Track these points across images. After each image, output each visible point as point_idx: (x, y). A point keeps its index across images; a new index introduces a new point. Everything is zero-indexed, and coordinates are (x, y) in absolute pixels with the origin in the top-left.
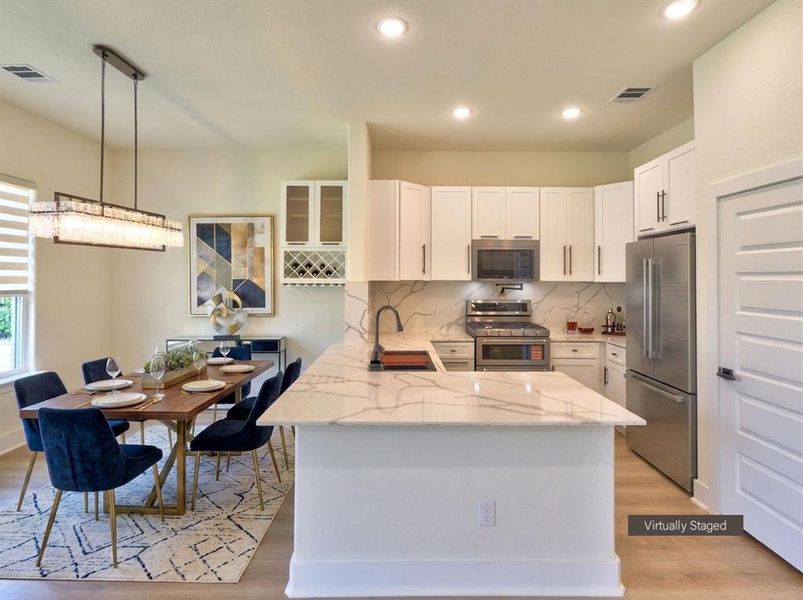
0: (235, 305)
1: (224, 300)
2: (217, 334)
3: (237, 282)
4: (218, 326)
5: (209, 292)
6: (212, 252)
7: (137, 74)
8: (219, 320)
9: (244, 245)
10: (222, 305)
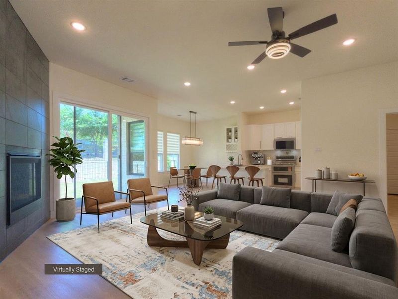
7: (195, 113)
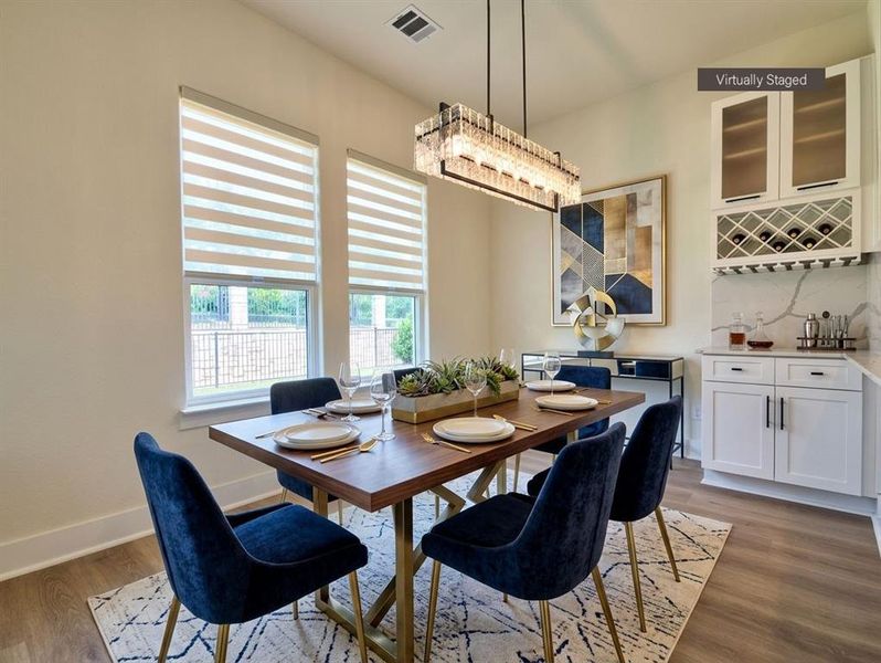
0: (608, 310)
1: (593, 303)
2: (583, 349)
3: (611, 279)
4: (585, 338)
5: (575, 294)
6: (579, 243)
8: (587, 332)
9: (622, 227)
10: (590, 311)
